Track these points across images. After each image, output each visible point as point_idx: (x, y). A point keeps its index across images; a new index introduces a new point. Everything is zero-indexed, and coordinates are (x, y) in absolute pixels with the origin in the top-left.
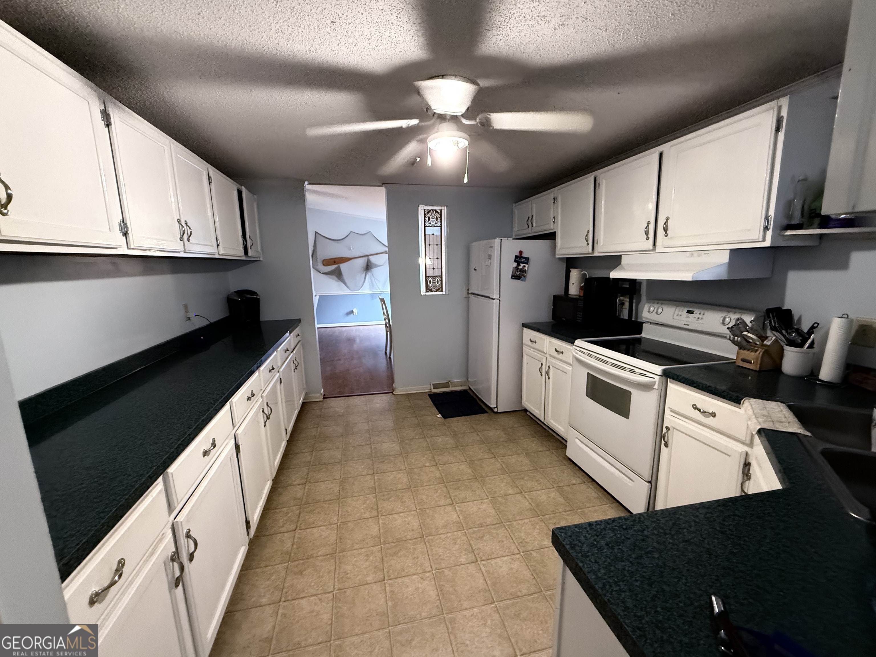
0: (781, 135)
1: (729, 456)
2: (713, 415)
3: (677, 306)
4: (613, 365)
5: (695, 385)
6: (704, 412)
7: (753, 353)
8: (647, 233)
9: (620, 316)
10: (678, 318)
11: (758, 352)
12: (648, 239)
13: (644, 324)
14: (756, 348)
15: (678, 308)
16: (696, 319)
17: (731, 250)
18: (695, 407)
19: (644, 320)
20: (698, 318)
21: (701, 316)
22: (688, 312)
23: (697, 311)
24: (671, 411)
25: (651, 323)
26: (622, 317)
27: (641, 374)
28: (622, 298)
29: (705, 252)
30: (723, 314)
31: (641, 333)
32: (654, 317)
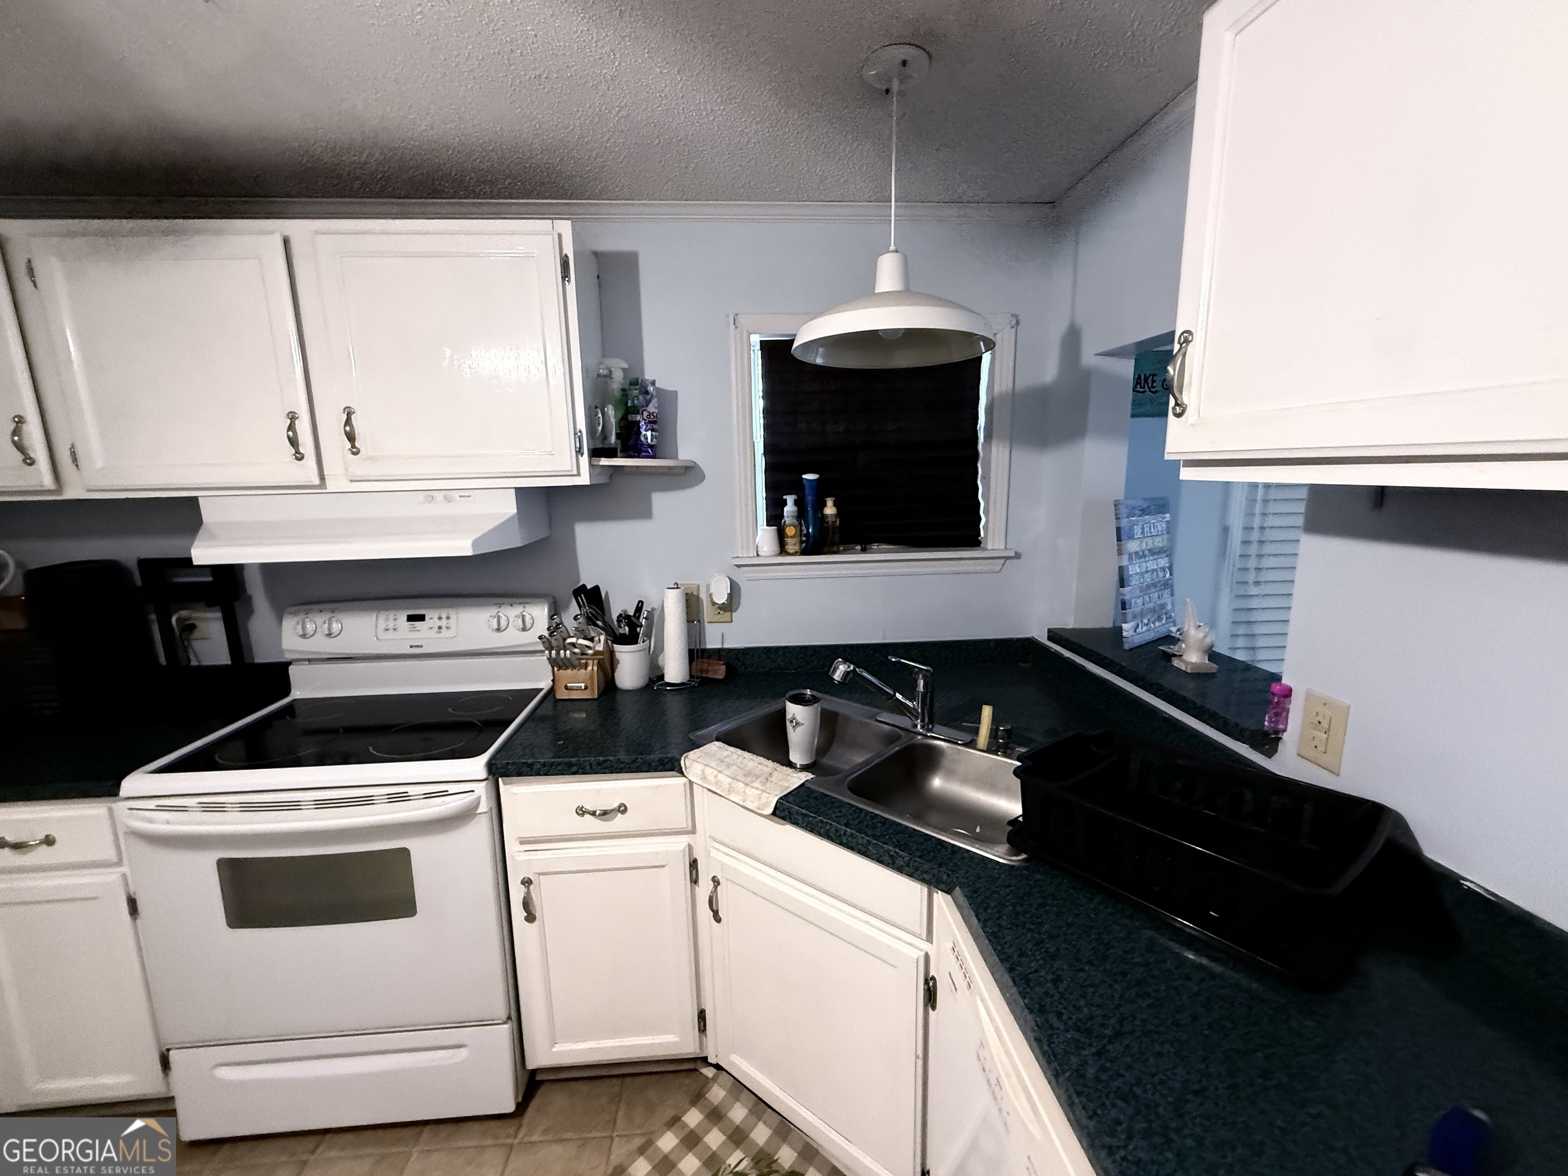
0: (571, 288)
1: (663, 866)
2: (622, 809)
3: (379, 609)
4: (321, 804)
5: (574, 769)
6: (605, 813)
7: (583, 671)
8: (293, 442)
9: (189, 660)
10: (390, 635)
11: (590, 668)
12: (299, 457)
13: (291, 668)
14: (584, 661)
15: (382, 617)
16: (436, 629)
17: (519, 491)
18: (581, 812)
19: (288, 657)
20: (440, 628)
21: (444, 623)
22: (411, 618)
23: (432, 617)
24: (522, 843)
25: (310, 661)
26: (194, 663)
27: (428, 796)
28: (184, 613)
29: (462, 493)
30: (493, 611)
31: (287, 691)
32: (320, 645)
